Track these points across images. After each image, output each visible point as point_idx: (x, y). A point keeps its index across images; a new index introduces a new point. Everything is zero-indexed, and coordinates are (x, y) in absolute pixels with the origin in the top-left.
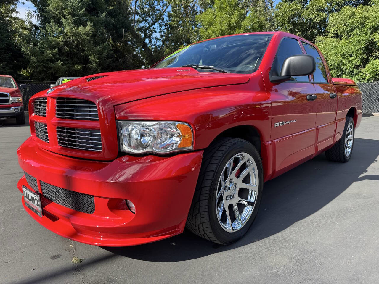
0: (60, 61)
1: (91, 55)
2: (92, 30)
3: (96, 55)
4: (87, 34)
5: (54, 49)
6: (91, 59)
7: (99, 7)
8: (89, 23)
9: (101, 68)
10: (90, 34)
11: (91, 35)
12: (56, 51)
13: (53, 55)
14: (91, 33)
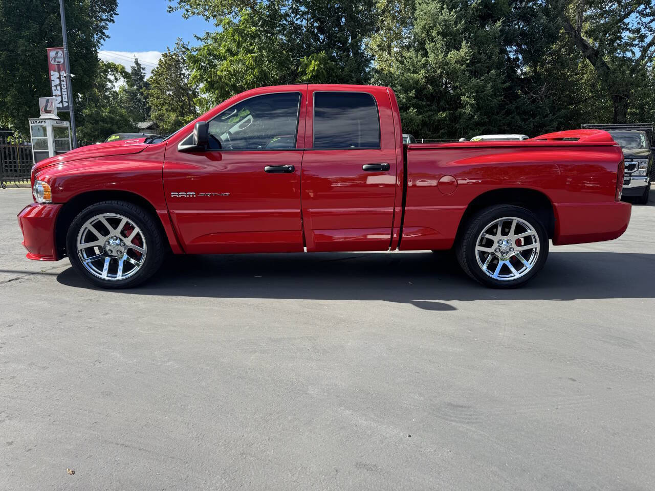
0: (412, 108)
1: (464, 95)
2: (469, 54)
3: (472, 93)
4: (460, 62)
5: (410, 92)
6: (464, 101)
7: (497, 11)
8: (464, 43)
9: (479, 113)
10: (468, 60)
11: (468, 62)
12: (412, 93)
13: (409, 99)
14: (468, 58)
